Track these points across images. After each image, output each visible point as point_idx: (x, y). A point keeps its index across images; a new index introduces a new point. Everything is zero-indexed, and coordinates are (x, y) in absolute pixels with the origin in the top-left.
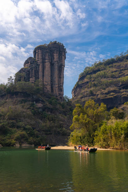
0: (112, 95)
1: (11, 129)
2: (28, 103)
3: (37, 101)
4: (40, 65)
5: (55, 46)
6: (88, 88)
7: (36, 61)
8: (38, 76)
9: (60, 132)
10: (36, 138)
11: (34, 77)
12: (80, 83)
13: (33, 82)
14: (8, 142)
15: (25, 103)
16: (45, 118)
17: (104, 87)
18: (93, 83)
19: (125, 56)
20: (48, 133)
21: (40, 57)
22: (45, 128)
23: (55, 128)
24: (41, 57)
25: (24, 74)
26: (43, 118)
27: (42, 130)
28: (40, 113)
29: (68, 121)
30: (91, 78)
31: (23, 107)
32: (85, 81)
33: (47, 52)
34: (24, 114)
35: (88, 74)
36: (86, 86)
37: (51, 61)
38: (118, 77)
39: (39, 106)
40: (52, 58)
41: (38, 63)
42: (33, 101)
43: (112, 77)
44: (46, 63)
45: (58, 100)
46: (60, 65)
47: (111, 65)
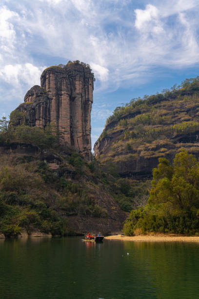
0: (163, 152)
1: (9, 206)
2: (35, 162)
3: (50, 159)
4: (52, 99)
5: (76, 69)
6: (123, 140)
7: (45, 93)
8: (50, 117)
9: (91, 211)
10: (54, 222)
11: (42, 118)
12: (109, 132)
13: (41, 127)
14: (7, 229)
15: (29, 161)
16: (65, 188)
17: (149, 139)
18: (131, 132)
19: (179, 91)
20: (71, 213)
21: (52, 85)
22: (65, 204)
23: (81, 205)
24: (54, 87)
25: (25, 114)
26: (61, 188)
27: (61, 208)
28: (54, 181)
29: (102, 193)
30: (126, 124)
31: (27, 169)
32: (117, 129)
33: (65, 78)
34: (30, 180)
35: (122, 118)
36: (120, 137)
37: (71, 93)
38: (171, 124)
39: (53, 168)
41: (49, 96)
42: (43, 160)
43: (160, 124)
44: (62, 96)
45: (83, 158)
46: (85, 101)
47: (158, 104)
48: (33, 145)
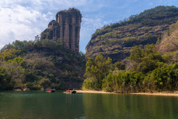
0: (117, 51)
1: (37, 76)
2: (51, 56)
3: (58, 55)
4: (61, 26)
5: (73, 12)
6: (98, 46)
7: (58, 23)
8: (59, 35)
9: (76, 79)
10: (57, 84)
11: (56, 36)
12: (92, 42)
13: (55, 39)
14: (35, 86)
15: (48, 56)
16: (64, 69)
17: (111, 45)
18: (102, 42)
19: (127, 21)
20: (67, 80)
22: (64, 76)
23: (72, 76)
24: (62, 20)
25: (48, 33)
27: (62, 77)
28: (60, 65)
30: (100, 38)
31: (47, 59)
32: (96, 40)
33: (67, 16)
34: (48, 65)
35: (98, 35)
36: (97, 44)
37: (70, 24)
38: (121, 38)
39: (60, 59)
40: (70, 21)
41: (59, 25)
42: (55, 55)
43: (117, 38)
44: (66, 25)
45: (75, 54)
46: (77, 27)
47: (116, 28)
48: (51, 48)
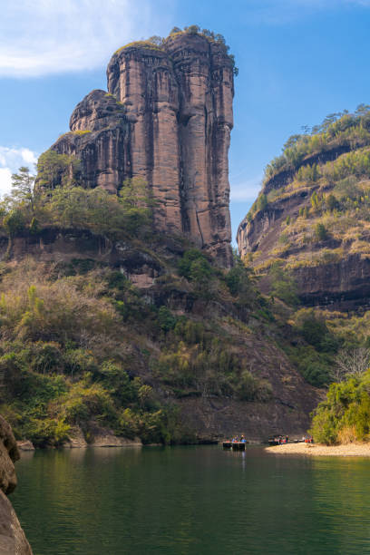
1: (42, 376)
2: (99, 272)
3: (134, 265)
4: (136, 121)
5: (192, 46)
6: (309, 216)
7: (119, 107)
8: (131, 166)
9: (232, 386)
10: (146, 414)
11: (114, 168)
12: (272, 198)
13: (111, 188)
14: (39, 429)
15: (84, 271)
16: (170, 333)
18: (326, 196)
20: (186, 391)
21: (136, 89)
22: (171, 371)
23: (210, 373)
24: (140, 91)
25: (72, 158)
26: (162, 332)
27: (161, 379)
28: (145, 315)
29: (258, 343)
30: (315, 177)
31: (80, 289)
32: (291, 190)
33: (164, 69)
34: (90, 315)
35: (305, 163)
36: (298, 209)
37: (181, 105)
39: (141, 287)
41: (128, 114)
42: (117, 266)
44: (159, 114)
45: (211, 260)
46: (215, 123)
48: (94, 233)
